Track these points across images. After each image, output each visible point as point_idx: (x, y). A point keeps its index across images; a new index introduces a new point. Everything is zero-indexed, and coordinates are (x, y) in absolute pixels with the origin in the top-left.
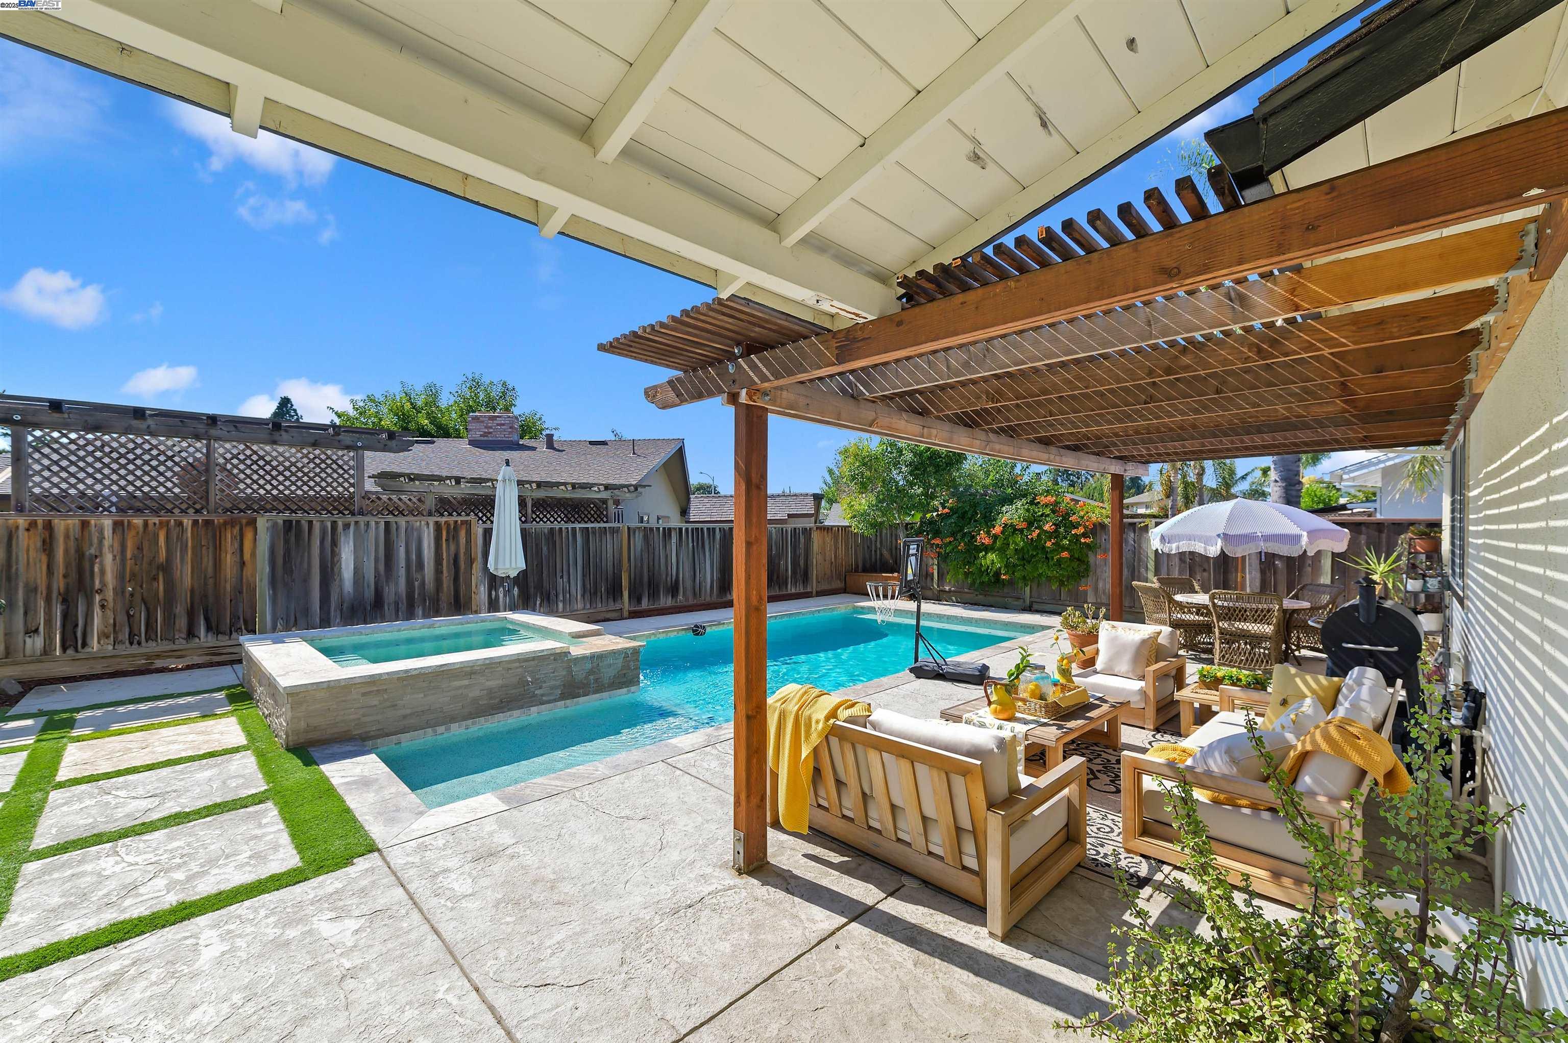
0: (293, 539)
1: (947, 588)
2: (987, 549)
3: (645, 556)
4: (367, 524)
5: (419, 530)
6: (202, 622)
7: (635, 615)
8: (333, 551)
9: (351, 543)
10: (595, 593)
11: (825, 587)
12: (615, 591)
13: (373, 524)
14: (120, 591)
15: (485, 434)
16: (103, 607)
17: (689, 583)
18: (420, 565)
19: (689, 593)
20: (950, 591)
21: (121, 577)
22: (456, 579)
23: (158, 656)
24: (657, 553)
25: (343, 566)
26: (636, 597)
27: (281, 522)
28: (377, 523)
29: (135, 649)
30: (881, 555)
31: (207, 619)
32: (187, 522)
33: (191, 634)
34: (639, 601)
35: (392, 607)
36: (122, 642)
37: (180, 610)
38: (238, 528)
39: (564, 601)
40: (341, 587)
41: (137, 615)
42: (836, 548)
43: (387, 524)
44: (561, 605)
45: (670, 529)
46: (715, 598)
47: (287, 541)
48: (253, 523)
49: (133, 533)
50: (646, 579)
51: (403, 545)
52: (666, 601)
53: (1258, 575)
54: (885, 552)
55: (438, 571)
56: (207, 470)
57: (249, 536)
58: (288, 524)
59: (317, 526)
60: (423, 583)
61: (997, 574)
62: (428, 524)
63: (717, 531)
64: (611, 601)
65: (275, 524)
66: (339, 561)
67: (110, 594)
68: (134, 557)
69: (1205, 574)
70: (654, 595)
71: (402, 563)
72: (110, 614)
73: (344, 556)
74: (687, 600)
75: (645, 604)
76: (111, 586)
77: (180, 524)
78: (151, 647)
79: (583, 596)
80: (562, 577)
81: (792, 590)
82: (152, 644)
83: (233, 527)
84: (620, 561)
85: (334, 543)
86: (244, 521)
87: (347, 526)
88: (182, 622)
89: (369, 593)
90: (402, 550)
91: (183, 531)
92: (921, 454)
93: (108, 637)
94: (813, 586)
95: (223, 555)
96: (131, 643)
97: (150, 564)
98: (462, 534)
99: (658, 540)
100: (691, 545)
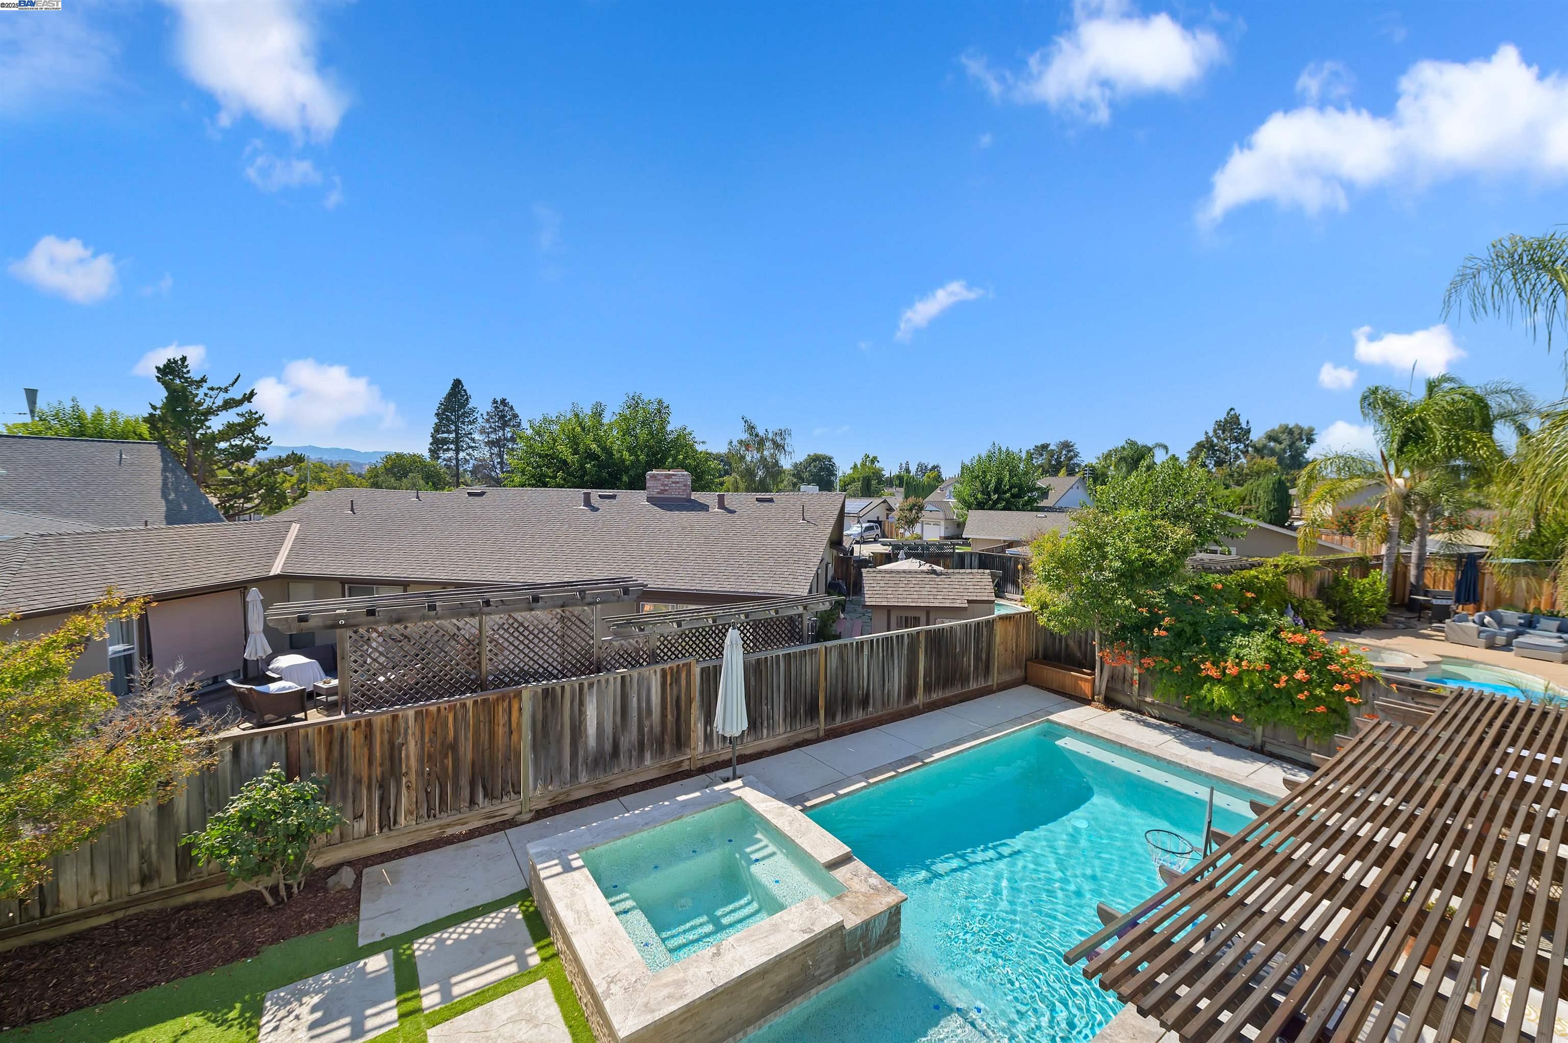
0: (549, 705)
1: (1150, 698)
2: (1213, 681)
3: (840, 672)
4: (607, 681)
5: (649, 679)
6: (481, 789)
7: (831, 733)
8: (580, 710)
9: (595, 701)
10: (795, 716)
11: (1006, 678)
12: (812, 712)
13: (611, 680)
14: (420, 773)
16: (408, 787)
17: (878, 693)
18: (649, 712)
19: (879, 704)
21: (421, 760)
22: (678, 720)
23: (448, 825)
24: (850, 667)
25: (588, 724)
26: (830, 715)
27: (540, 690)
28: (615, 679)
29: (432, 822)
30: (1067, 645)
31: (484, 787)
32: (469, 703)
33: (473, 802)
34: (834, 719)
35: (627, 754)
36: (422, 817)
37: (464, 781)
38: (507, 701)
40: (586, 742)
41: (433, 792)
42: (1018, 636)
43: (623, 677)
44: (765, 731)
45: (862, 641)
46: (902, 707)
47: (544, 708)
48: (519, 695)
49: (430, 719)
50: (840, 694)
51: (636, 696)
52: (858, 717)
54: (1071, 642)
55: (664, 716)
56: (480, 643)
57: (515, 707)
58: (546, 692)
59: (568, 689)
60: (651, 726)
62: (655, 672)
63: (906, 636)
64: (808, 721)
65: (536, 693)
66: (585, 719)
67: (413, 777)
68: (431, 740)
70: (847, 710)
71: (635, 714)
72: (414, 794)
73: (588, 713)
74: (877, 713)
75: (839, 722)
76: (414, 770)
77: (464, 705)
78: (444, 819)
79: (785, 720)
80: (767, 704)
81: (973, 686)
82: (444, 815)
83: (504, 700)
84: (818, 680)
85: (581, 703)
86: (512, 695)
87: (591, 685)
88: (466, 793)
89: (608, 746)
90: (635, 700)
91: (467, 711)
93: (412, 814)
94: (995, 679)
95: (496, 728)
96: (429, 817)
97: (442, 744)
98: (684, 675)
99: (851, 656)
100: (881, 655)
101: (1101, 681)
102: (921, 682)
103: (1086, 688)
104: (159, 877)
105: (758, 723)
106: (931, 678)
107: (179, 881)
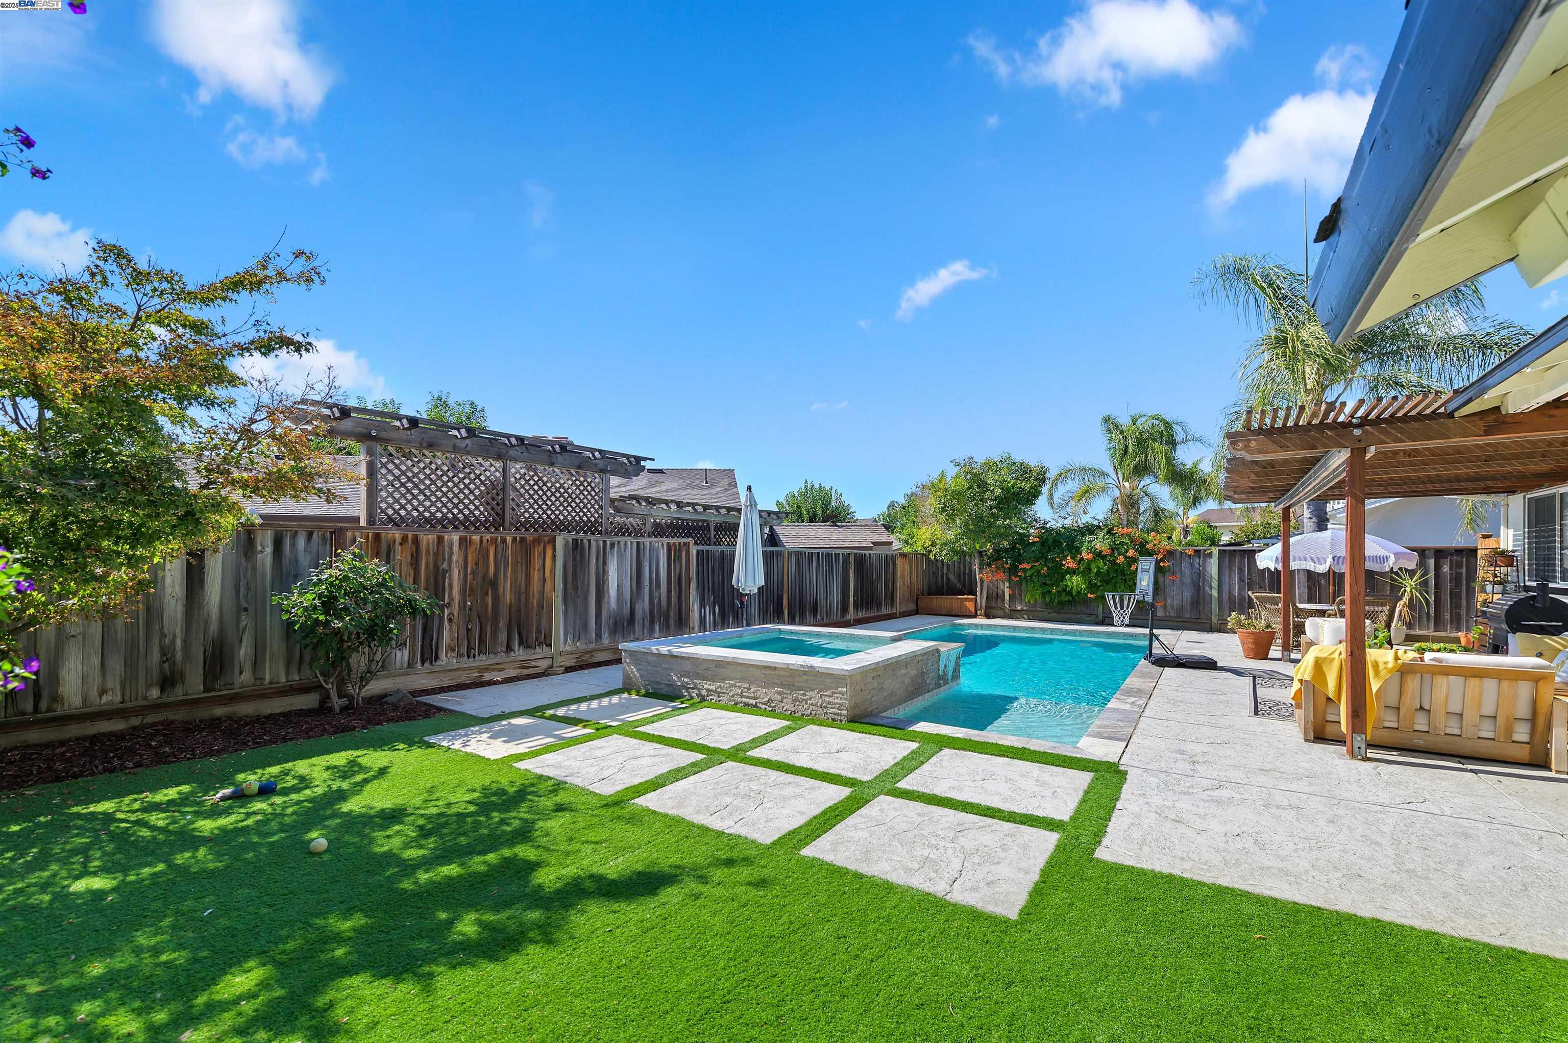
0: (578, 558)
1: (1019, 608)
3: (798, 578)
4: (626, 544)
5: (658, 550)
6: (516, 636)
8: (604, 569)
9: (615, 562)
10: (766, 612)
11: (904, 609)
13: (629, 543)
14: (462, 605)
16: (450, 620)
17: (824, 602)
18: (658, 583)
19: (823, 614)
20: (1022, 610)
21: (463, 592)
22: (679, 597)
23: (487, 669)
24: (804, 575)
25: (610, 584)
27: (570, 540)
28: (632, 543)
29: (471, 663)
30: (948, 579)
31: (519, 634)
32: (509, 539)
33: (509, 648)
34: (793, 619)
35: (641, 623)
36: (463, 655)
37: (502, 624)
38: (542, 545)
40: (609, 603)
41: (473, 629)
42: (911, 573)
43: (638, 543)
46: (839, 616)
47: (574, 560)
48: (553, 540)
49: (473, 548)
50: (796, 599)
51: (648, 564)
54: (952, 577)
55: (669, 591)
56: (503, 489)
57: (549, 552)
58: (575, 541)
59: (594, 544)
60: (660, 600)
62: (663, 545)
63: (839, 555)
64: (776, 620)
65: (567, 542)
66: (608, 579)
67: (456, 608)
68: (473, 572)
70: (803, 613)
71: (647, 583)
72: (455, 627)
73: (611, 574)
74: (822, 619)
76: (457, 601)
77: (504, 541)
78: (483, 660)
81: (884, 611)
82: (483, 657)
83: (539, 544)
84: (783, 583)
85: (605, 562)
86: (546, 539)
87: (612, 545)
88: (503, 637)
89: (627, 610)
90: (647, 568)
91: (506, 548)
93: (453, 650)
94: (898, 608)
95: (532, 571)
96: (468, 657)
97: (484, 578)
98: (684, 554)
99: (805, 564)
100: (824, 567)
101: (982, 599)
102: (851, 600)
103: (970, 606)
104: (183, 683)
106: (858, 597)
107: (206, 690)
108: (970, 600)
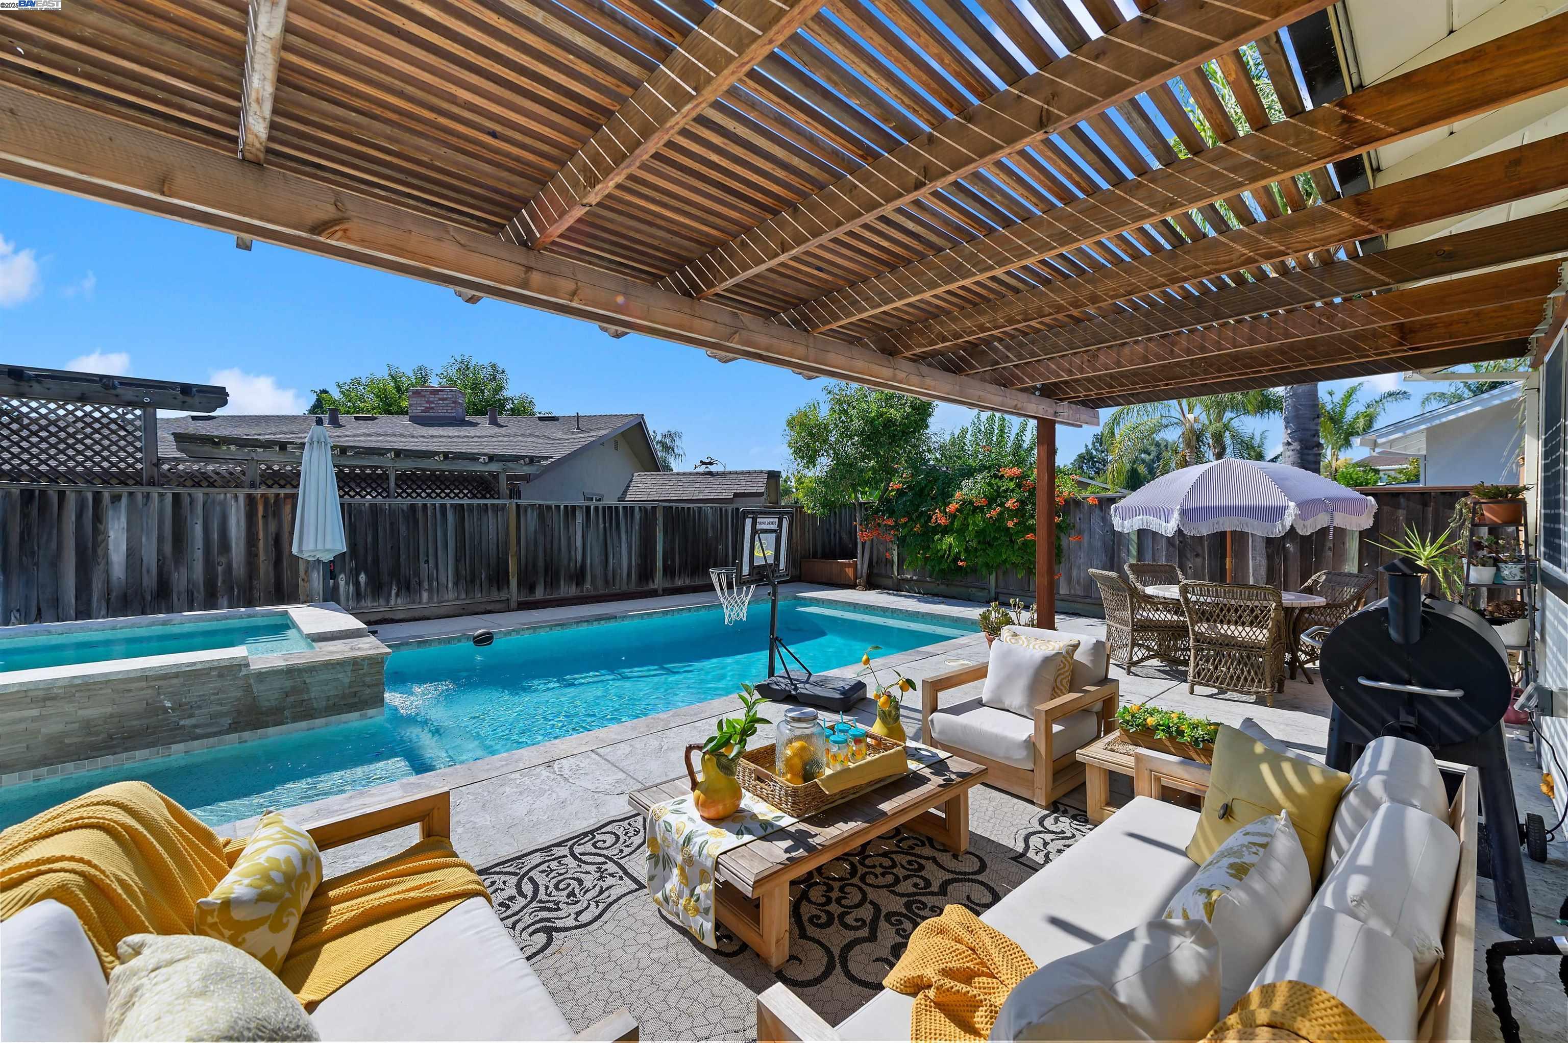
0: (35, 513)
1: (909, 577)
2: (946, 531)
3: (541, 539)
4: (147, 496)
5: (224, 505)
7: (524, 606)
8: (96, 531)
9: (123, 520)
10: (473, 581)
12: (499, 579)
13: (155, 496)
15: (427, 410)
17: (599, 571)
18: (225, 546)
19: (600, 583)
20: (911, 581)
24: (556, 534)
25: (111, 547)
26: (527, 583)
27: (17, 492)
28: (161, 495)
30: (840, 538)
34: (532, 589)
35: (184, 596)
39: (430, 590)
40: (107, 572)
43: (176, 497)
44: (425, 595)
45: (573, 508)
46: (633, 587)
47: (25, 516)
50: (541, 563)
51: (200, 522)
52: (568, 590)
53: (1264, 562)
55: (252, 554)
58: (28, 494)
60: (229, 568)
61: (957, 558)
62: (236, 497)
63: (637, 509)
64: (494, 589)
65: (9, 495)
66: (105, 540)
69: (1199, 560)
70: (552, 581)
71: (199, 543)
73: (112, 534)
74: (595, 588)
75: (539, 594)
79: (456, 584)
80: (427, 562)
84: (506, 543)
85: (98, 518)
87: (116, 498)
89: (150, 581)
90: (198, 530)
92: (872, 421)
98: (288, 508)
99: (558, 522)
100: (601, 526)
101: (861, 563)
102: (659, 564)
103: (848, 572)
105: (414, 581)
106: (673, 561)
108: (849, 565)
